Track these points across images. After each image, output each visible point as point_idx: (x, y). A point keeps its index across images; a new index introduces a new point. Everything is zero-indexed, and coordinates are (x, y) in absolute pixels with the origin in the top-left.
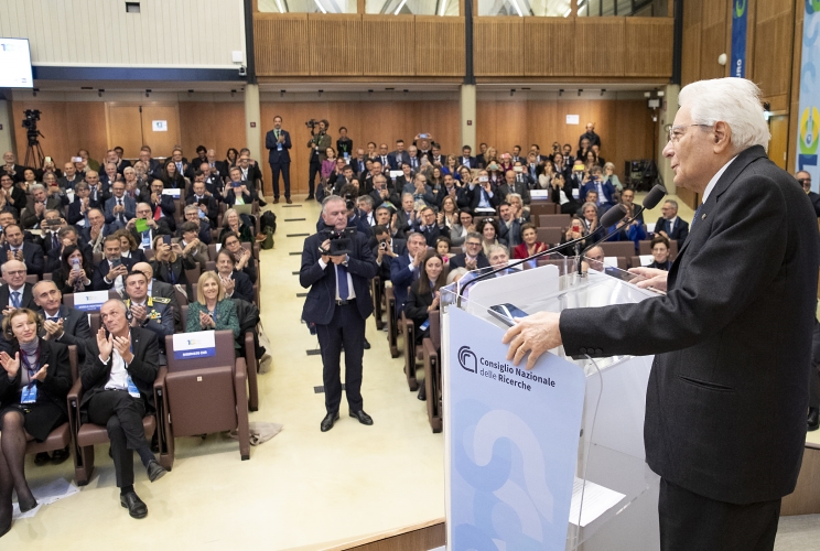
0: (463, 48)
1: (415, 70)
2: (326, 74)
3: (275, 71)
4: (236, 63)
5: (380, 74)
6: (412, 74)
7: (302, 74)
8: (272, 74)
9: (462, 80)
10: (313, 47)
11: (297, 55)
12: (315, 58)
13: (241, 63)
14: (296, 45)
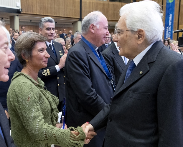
0: (79, 9)
1: (67, 15)
2: (41, 14)
3: (26, 12)
4: (18, 7)
5: (57, 16)
6: (66, 16)
7: (34, 13)
8: (24, 13)
9: (78, 20)
10: (38, 4)
11: (33, 6)
12: (38, 8)
13: (19, 7)
14: (33, 3)
